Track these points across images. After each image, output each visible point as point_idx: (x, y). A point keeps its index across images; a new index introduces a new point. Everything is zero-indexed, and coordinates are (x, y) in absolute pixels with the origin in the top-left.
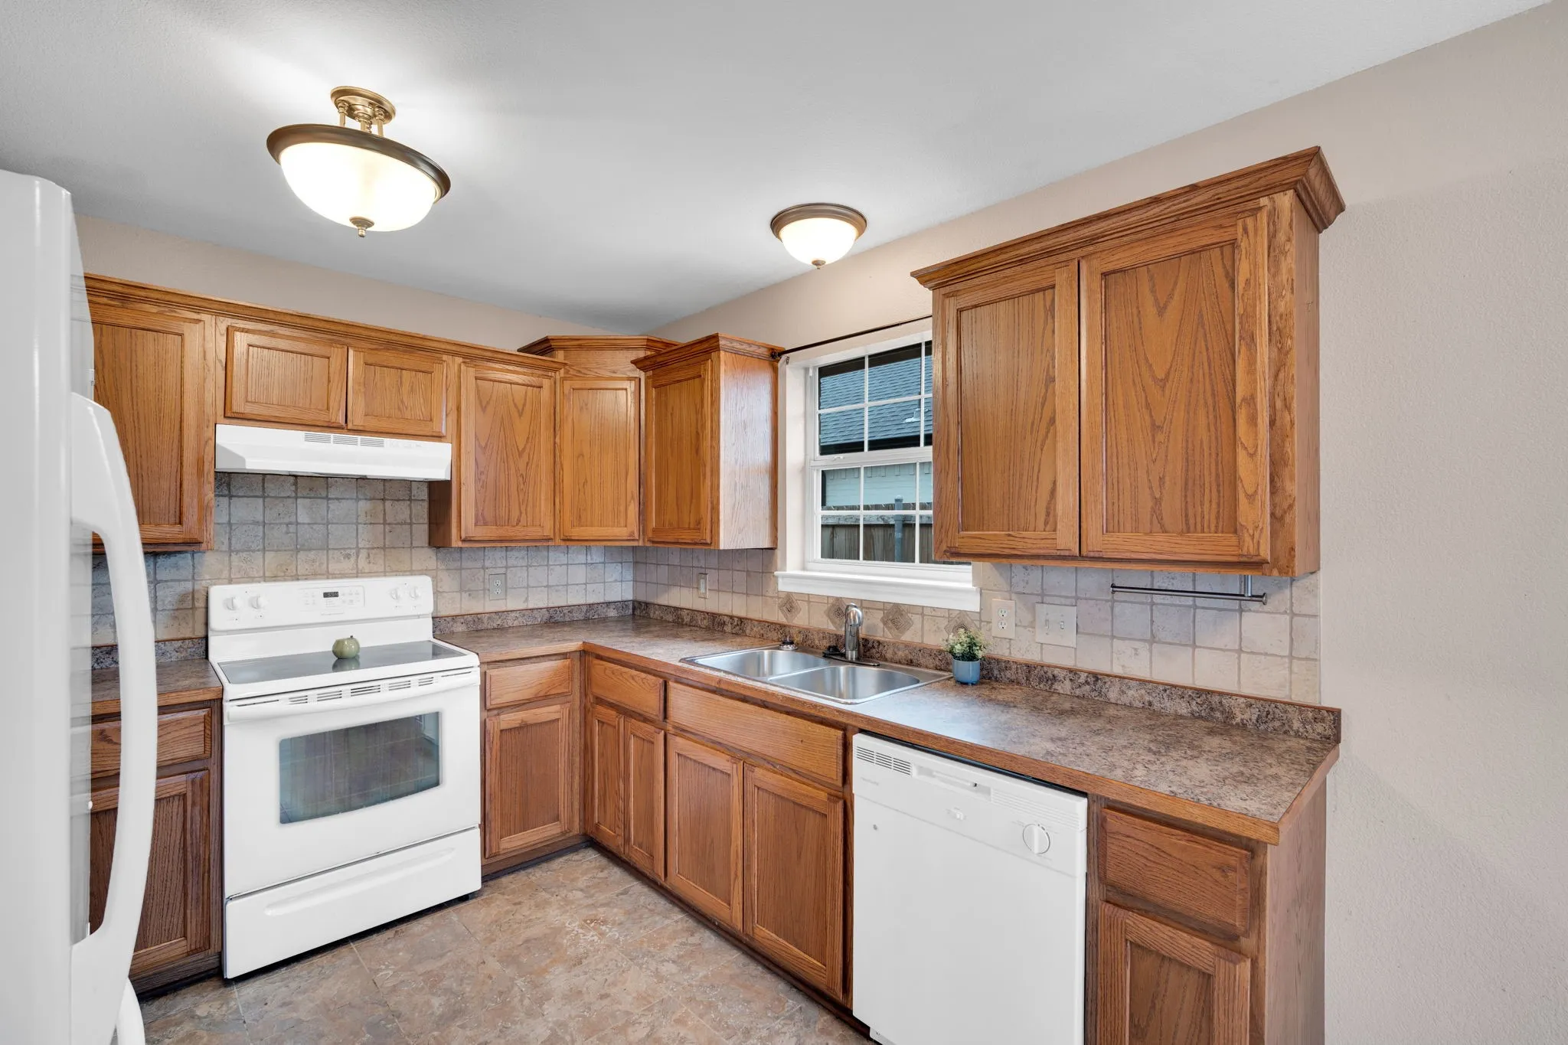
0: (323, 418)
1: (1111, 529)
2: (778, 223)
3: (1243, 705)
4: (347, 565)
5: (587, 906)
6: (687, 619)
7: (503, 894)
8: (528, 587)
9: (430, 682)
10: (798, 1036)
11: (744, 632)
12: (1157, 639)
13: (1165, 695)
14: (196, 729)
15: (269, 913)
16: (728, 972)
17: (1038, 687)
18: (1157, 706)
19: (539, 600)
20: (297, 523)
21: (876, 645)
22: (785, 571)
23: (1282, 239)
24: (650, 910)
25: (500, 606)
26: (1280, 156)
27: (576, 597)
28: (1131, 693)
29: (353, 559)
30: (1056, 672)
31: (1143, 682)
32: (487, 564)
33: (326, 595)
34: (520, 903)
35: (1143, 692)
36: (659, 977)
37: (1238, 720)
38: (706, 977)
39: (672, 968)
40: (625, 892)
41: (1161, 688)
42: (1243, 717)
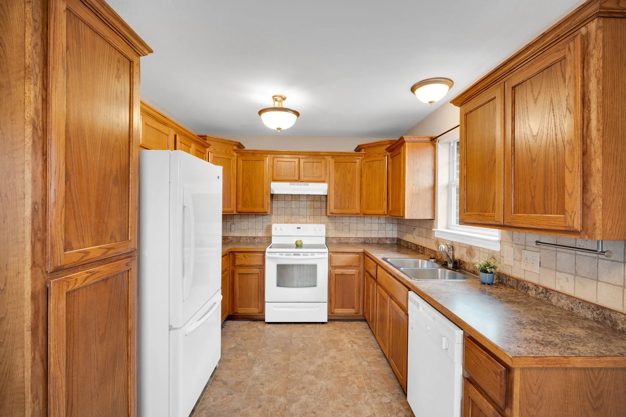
0: (293, 178)
1: (515, 212)
2: (413, 89)
3: (623, 319)
4: (304, 220)
5: (354, 337)
6: (410, 246)
7: (333, 326)
8: (357, 230)
9: (313, 255)
10: (392, 400)
11: (424, 253)
12: (578, 274)
13: (580, 305)
14: (260, 258)
15: (274, 308)
16: (383, 372)
17: (521, 291)
18: (575, 311)
19: (361, 235)
20: (292, 208)
21: (463, 263)
22: (437, 228)
23: (591, 48)
24: (372, 346)
25: (348, 236)
26: (581, 4)
27: (374, 235)
28: (563, 301)
29: (305, 218)
30: (529, 285)
31: (569, 296)
32: (344, 221)
33: (298, 228)
34: (336, 330)
35: (569, 302)
36: (360, 364)
37: (620, 328)
38: (375, 371)
39: (366, 364)
40: (368, 338)
41: (578, 301)
42: (623, 326)
